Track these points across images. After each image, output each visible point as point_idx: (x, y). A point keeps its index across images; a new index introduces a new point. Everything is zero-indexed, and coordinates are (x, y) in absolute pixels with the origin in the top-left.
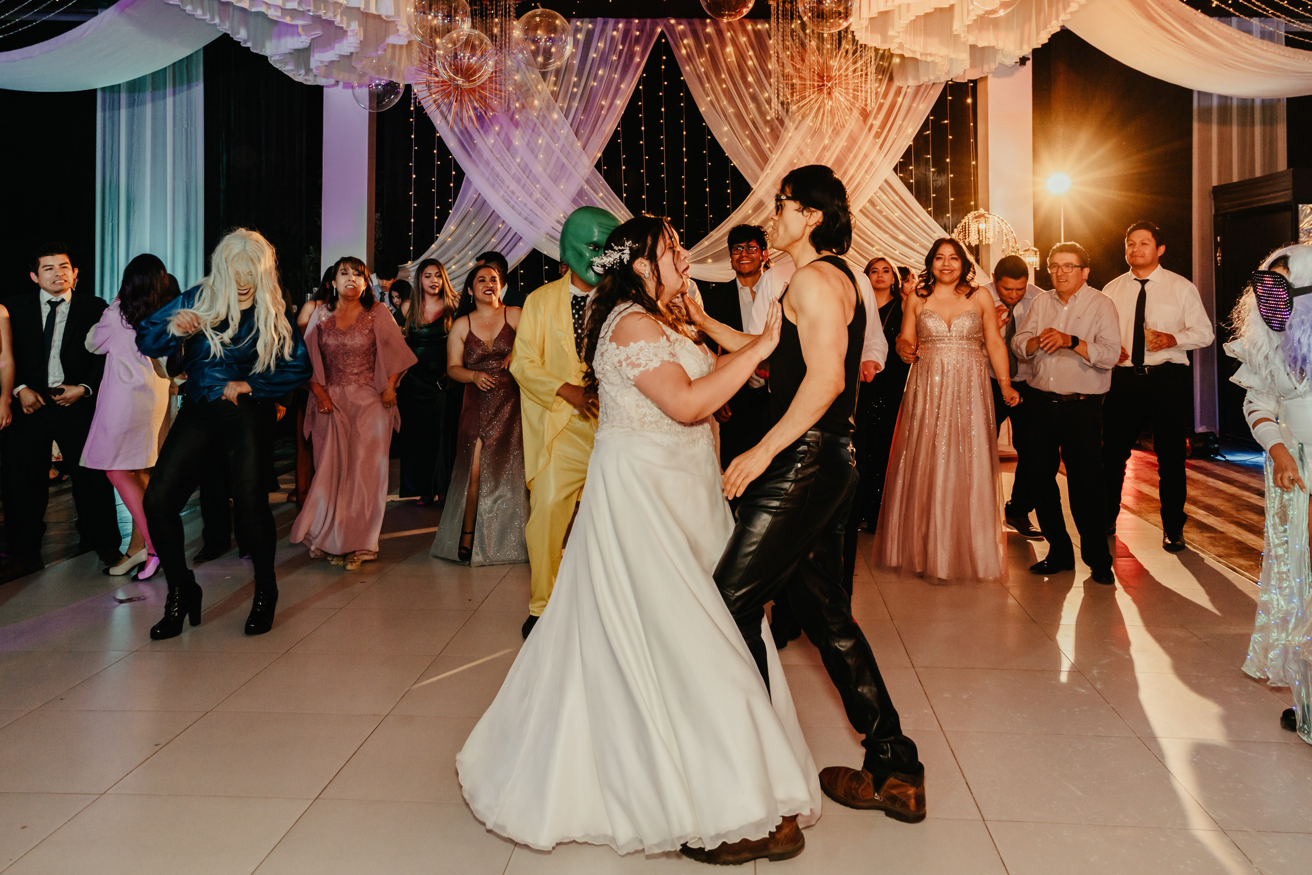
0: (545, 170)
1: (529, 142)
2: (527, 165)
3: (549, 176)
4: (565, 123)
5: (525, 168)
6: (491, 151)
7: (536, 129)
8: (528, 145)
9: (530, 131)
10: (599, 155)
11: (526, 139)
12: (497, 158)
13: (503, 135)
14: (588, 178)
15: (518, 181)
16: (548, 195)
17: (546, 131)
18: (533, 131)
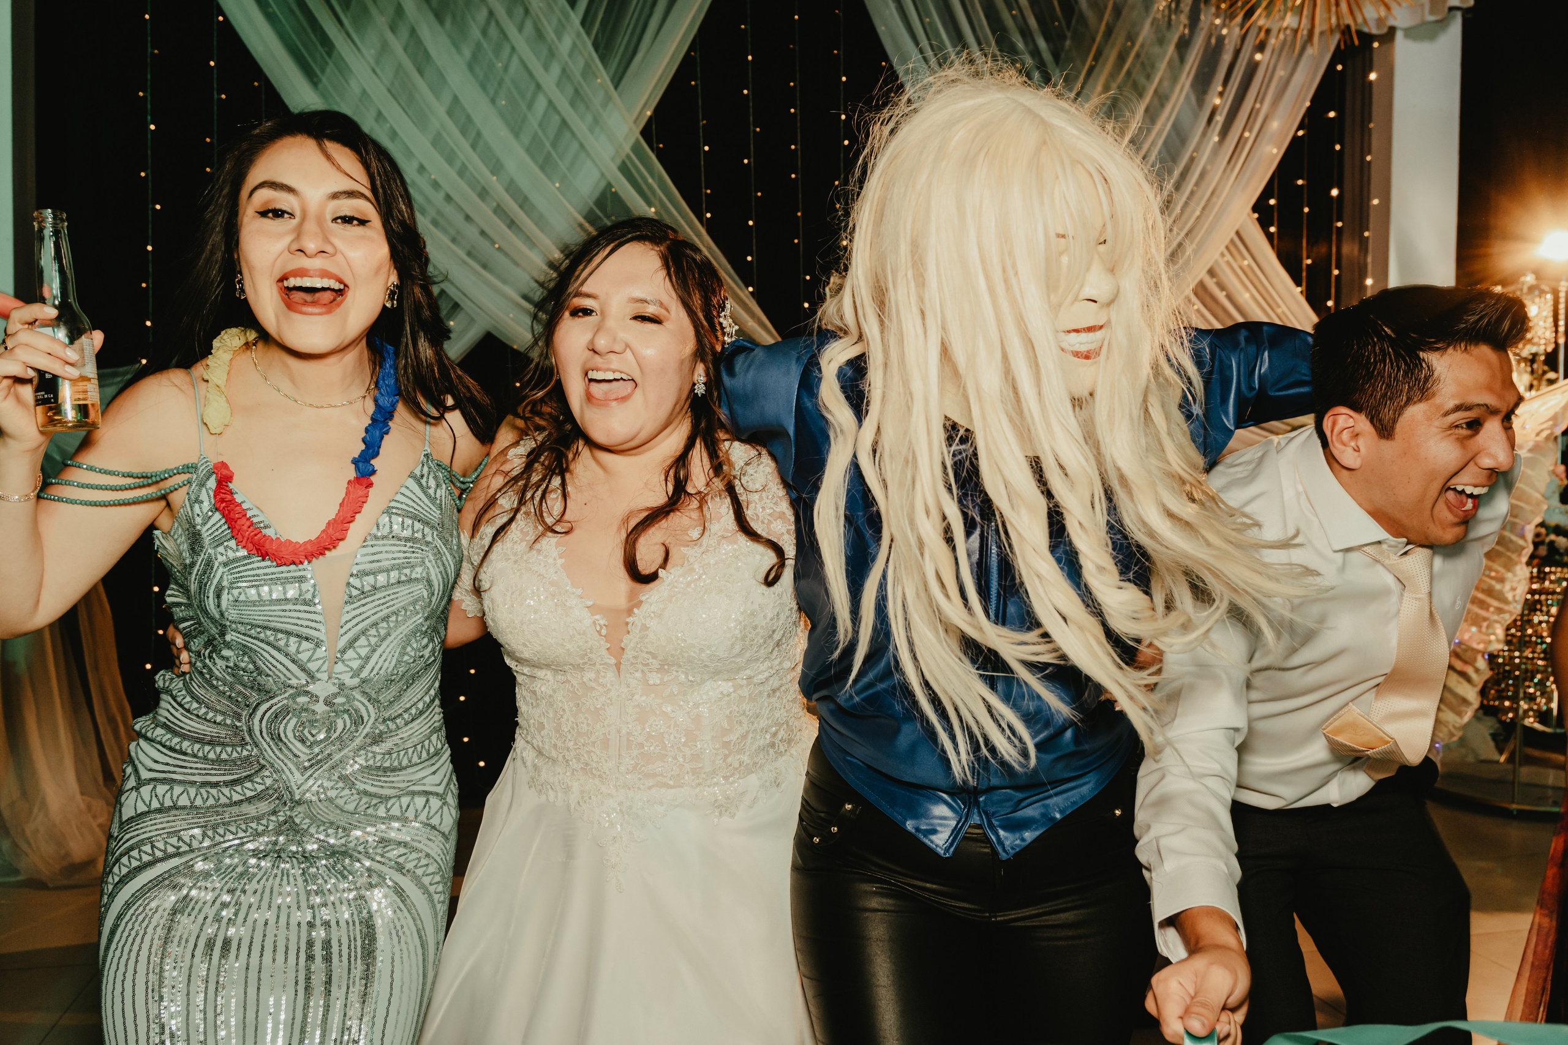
0: (517, 135)
1: (475, 57)
2: (469, 118)
3: (528, 150)
4: (567, 17)
5: (466, 125)
6: (374, 71)
7: (493, 31)
8: (471, 67)
9: (476, 33)
10: (649, 113)
11: (467, 53)
12: (389, 91)
13: (404, 33)
14: (624, 162)
15: (450, 157)
16: (526, 199)
17: (520, 29)
18: (484, 32)
